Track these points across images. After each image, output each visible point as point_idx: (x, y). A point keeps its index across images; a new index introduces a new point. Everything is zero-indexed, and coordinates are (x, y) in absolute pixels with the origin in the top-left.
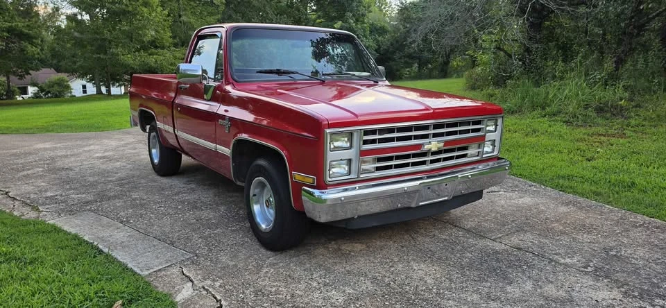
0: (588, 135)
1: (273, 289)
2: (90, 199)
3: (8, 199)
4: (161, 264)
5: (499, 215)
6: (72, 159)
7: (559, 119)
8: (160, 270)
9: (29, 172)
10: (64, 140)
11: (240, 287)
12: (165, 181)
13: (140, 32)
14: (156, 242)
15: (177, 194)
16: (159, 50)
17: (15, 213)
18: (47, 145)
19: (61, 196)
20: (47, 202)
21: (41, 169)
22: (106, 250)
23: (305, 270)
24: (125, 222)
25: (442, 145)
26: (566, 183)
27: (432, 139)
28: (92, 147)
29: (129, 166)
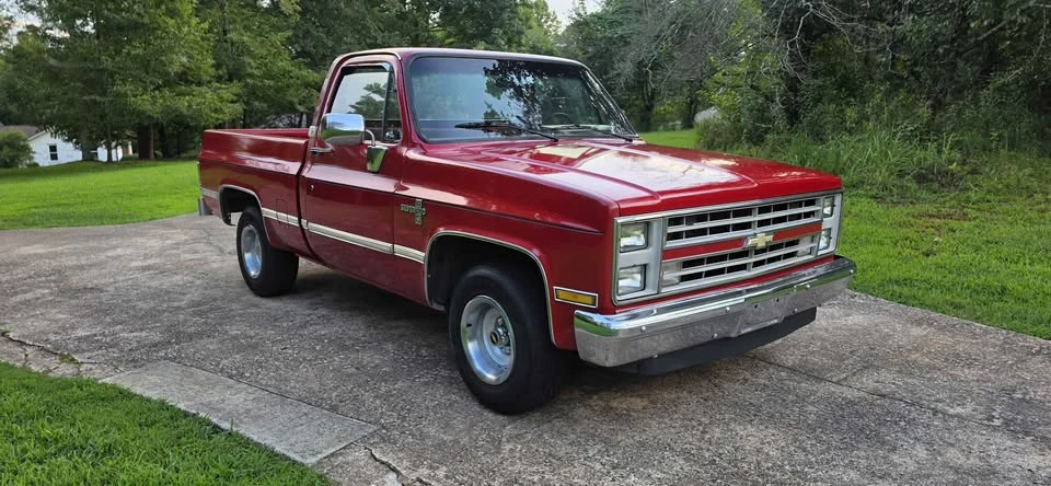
0: (913, 217)
1: (536, 478)
2: (157, 339)
3: (10, 344)
4: (329, 445)
5: (827, 344)
6: (94, 272)
7: (862, 192)
8: (332, 455)
9: (29, 296)
10: (63, 239)
11: (480, 477)
12: (272, 305)
13: (163, 58)
14: (305, 408)
15: (302, 326)
16: (194, 87)
17: (34, 368)
18: (39, 249)
19: (103, 334)
20: (84, 346)
21: (46, 291)
22: (225, 425)
23: (570, 444)
24: (238, 376)
25: (770, 238)
26: (906, 290)
27: (758, 230)
28: (119, 251)
29: (198, 282)
